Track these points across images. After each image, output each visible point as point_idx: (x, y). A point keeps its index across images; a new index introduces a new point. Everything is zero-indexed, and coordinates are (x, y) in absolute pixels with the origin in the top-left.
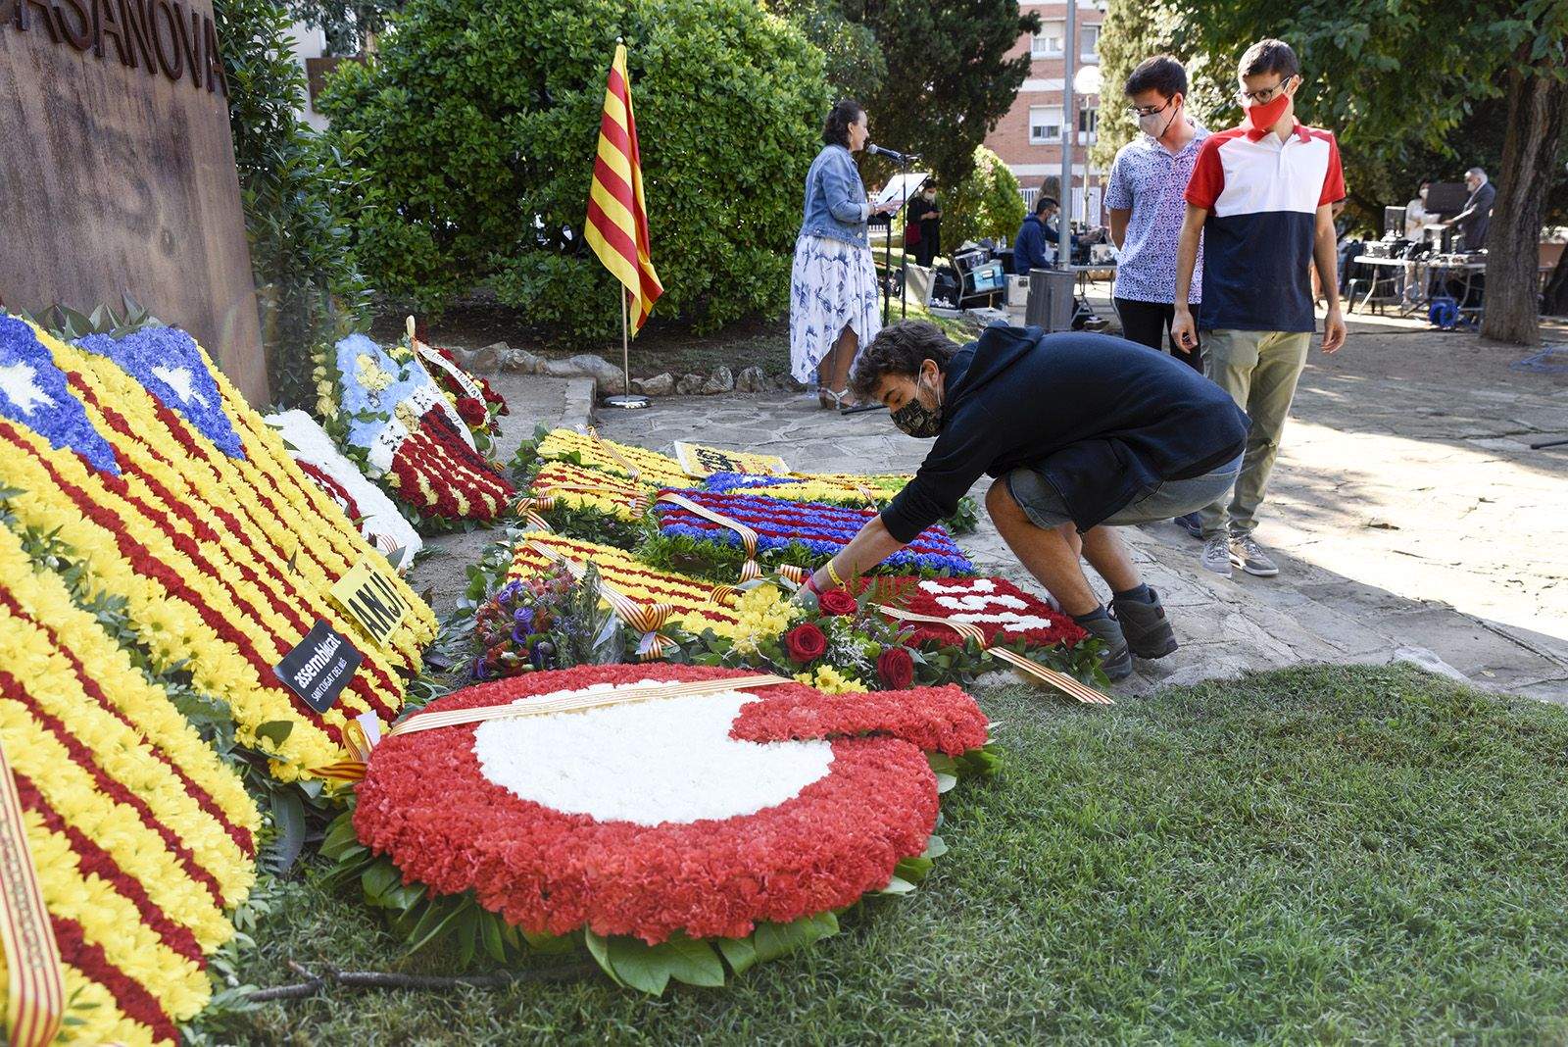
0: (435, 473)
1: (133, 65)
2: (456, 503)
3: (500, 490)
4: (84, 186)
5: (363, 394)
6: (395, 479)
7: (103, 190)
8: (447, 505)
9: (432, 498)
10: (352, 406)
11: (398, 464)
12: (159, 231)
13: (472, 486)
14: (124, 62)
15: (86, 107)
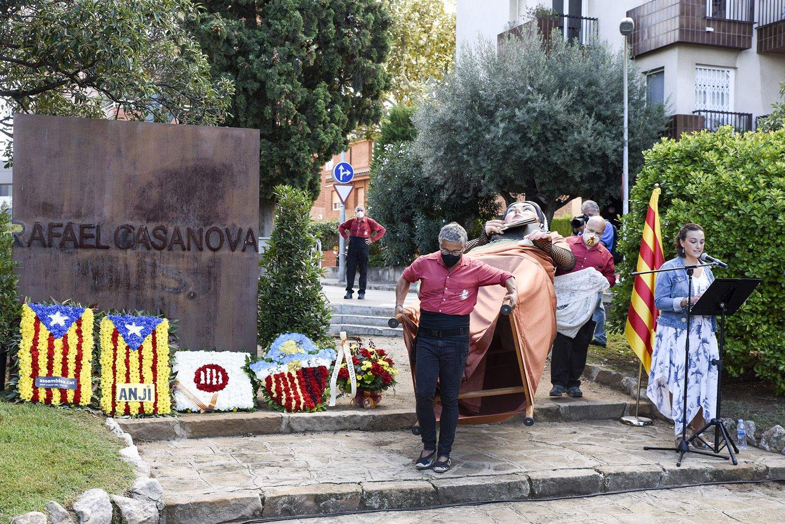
0: (282, 386)
1: (189, 249)
2: (281, 399)
3: (303, 401)
4: (148, 281)
5: (278, 353)
6: (264, 383)
7: (157, 282)
8: (278, 400)
9: (275, 395)
10: (270, 355)
11: (268, 379)
12: (187, 293)
13: (292, 396)
14: (184, 249)
15: (157, 262)
